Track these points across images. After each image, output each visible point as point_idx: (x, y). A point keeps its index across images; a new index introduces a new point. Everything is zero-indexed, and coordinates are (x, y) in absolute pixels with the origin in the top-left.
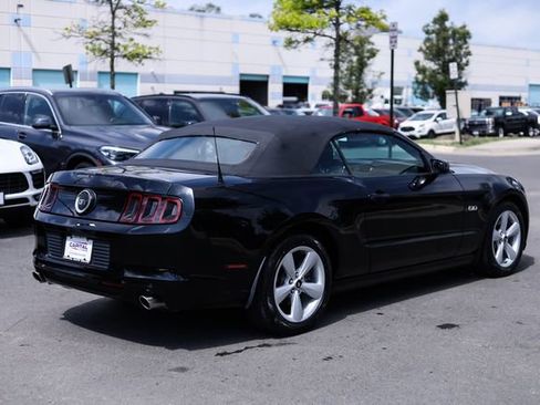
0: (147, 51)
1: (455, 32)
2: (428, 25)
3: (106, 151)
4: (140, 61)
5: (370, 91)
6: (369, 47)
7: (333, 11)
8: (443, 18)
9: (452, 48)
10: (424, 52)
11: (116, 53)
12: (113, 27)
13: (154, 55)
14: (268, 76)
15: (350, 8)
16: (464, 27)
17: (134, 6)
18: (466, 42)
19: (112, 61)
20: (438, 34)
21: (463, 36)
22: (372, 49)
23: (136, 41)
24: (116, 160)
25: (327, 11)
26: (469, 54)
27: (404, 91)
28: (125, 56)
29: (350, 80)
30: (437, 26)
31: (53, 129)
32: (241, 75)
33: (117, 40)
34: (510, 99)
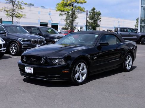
0: (22, 15)
1: (97, 13)
2: (90, 11)
3: (20, 39)
4: (20, 18)
5: (75, 28)
6: (75, 16)
7: (71, 7)
8: (94, 9)
9: (96, 17)
10: (89, 18)
11: (14, 16)
12: (13, 9)
13: (24, 16)
14: (48, 23)
15: (76, 6)
16: (99, 12)
17: (18, 4)
18: (100, 16)
19: (13, 18)
20: (92, 13)
21: (99, 14)
22: (76, 17)
23: (19, 13)
24: (22, 42)
25: (70, 7)
26: (101, 19)
27: (83, 28)
28: (16, 17)
29: (70, 25)
30: (93, 11)
31: (5, 34)
32: (40, 22)
33: (14, 12)
34: (110, 30)
